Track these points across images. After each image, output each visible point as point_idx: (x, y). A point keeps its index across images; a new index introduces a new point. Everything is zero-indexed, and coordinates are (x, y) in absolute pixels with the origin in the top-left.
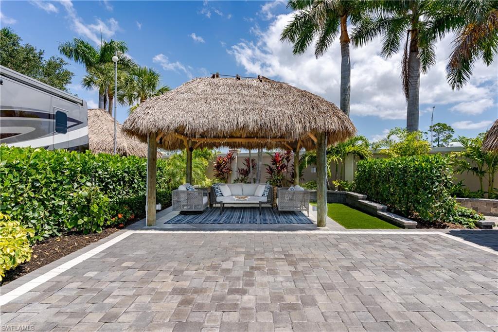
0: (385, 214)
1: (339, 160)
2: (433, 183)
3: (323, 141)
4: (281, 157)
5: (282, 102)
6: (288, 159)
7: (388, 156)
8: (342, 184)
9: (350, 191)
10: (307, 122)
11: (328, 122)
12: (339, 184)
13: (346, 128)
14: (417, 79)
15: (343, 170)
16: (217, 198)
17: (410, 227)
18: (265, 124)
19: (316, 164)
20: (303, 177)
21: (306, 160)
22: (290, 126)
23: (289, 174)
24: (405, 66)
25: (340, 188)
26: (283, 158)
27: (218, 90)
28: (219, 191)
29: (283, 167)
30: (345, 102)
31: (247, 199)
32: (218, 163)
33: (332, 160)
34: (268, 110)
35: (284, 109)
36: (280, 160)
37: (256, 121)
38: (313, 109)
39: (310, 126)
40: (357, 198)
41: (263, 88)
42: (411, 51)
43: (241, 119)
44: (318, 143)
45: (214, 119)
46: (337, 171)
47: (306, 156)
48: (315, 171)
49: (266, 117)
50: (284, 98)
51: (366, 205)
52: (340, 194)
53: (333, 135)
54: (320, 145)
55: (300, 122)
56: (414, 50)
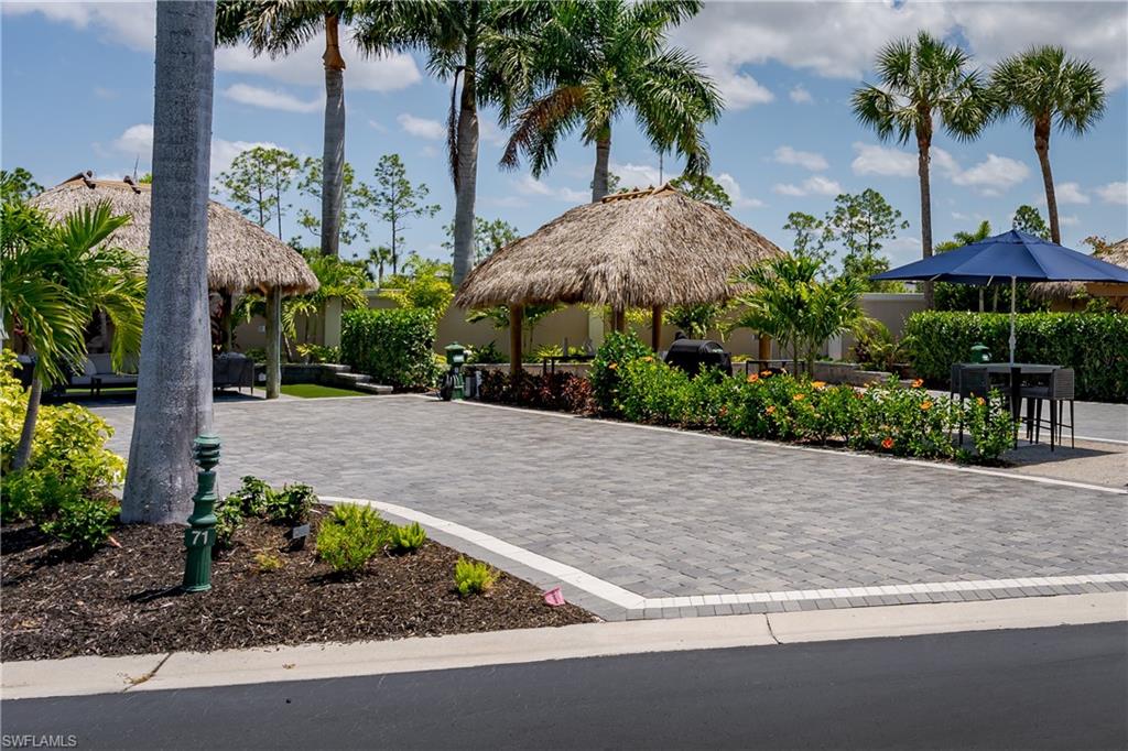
0: (365, 384)
1: (310, 310)
3: (275, 292)
7: (395, 303)
8: (314, 351)
9: (330, 362)
10: (255, 273)
11: (282, 274)
12: (308, 351)
15: (319, 327)
17: (384, 393)
21: (248, 308)
22: (233, 279)
24: (453, 131)
25: (313, 358)
30: (331, 190)
33: (298, 310)
39: (260, 279)
40: (335, 370)
42: (463, 107)
44: (268, 294)
46: (307, 328)
47: (246, 302)
48: (264, 330)
51: (346, 379)
52: (311, 368)
53: (288, 288)
54: (271, 297)
55: (246, 273)
56: (468, 108)
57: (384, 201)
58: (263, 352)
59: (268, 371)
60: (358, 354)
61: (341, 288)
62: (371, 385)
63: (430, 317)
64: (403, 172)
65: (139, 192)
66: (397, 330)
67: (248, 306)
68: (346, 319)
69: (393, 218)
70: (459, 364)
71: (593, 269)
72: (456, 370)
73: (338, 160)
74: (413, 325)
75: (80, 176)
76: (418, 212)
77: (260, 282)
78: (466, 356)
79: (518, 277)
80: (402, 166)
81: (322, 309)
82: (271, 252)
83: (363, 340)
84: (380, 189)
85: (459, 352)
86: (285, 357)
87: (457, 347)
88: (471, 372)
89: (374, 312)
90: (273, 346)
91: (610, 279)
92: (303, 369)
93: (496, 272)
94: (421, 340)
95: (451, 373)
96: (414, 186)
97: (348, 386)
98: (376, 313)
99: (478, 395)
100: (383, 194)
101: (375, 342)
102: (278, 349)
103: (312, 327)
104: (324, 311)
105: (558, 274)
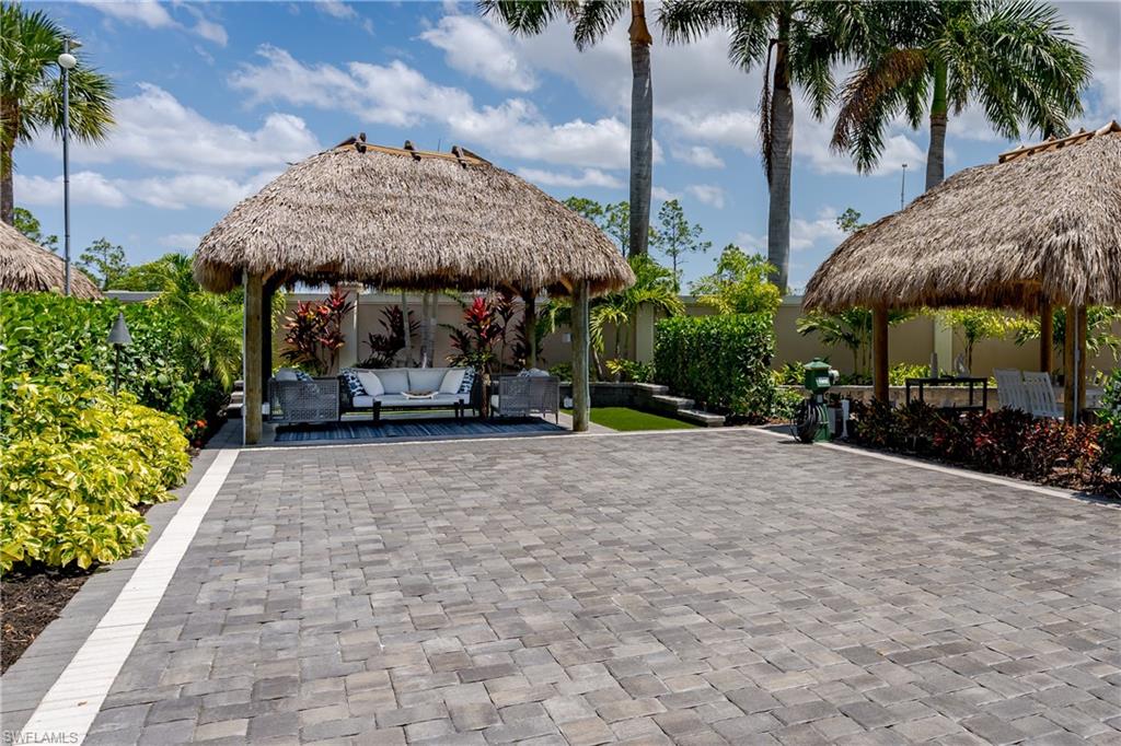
0: (689, 412)
1: (619, 317)
2: (747, 358)
3: (582, 290)
4: (488, 309)
5: (512, 221)
6: (507, 313)
7: (714, 310)
8: (625, 367)
9: (643, 381)
10: (556, 261)
11: (590, 264)
12: (620, 367)
13: (617, 272)
14: (787, 149)
15: (630, 340)
16: (354, 399)
17: (715, 425)
18: (487, 262)
19: (571, 324)
20: (542, 355)
21: (553, 317)
22: (528, 269)
23: (508, 348)
24: (766, 115)
25: (625, 376)
26: (494, 310)
27: (384, 185)
28: (357, 384)
29: (492, 333)
31: (432, 396)
32: (301, 320)
33: (606, 317)
34: (489, 238)
35: (516, 235)
36: (487, 316)
37: (470, 257)
38: (566, 239)
39: (562, 269)
40: (651, 391)
41: (472, 185)
42: (777, 86)
43: (445, 254)
44: (574, 292)
45: (396, 251)
46: (618, 341)
47: (550, 307)
48: (569, 340)
49: (488, 250)
50: (516, 213)
51: (664, 403)
52: (623, 388)
53: (597, 283)
54: (577, 296)
55: (545, 261)
56: (782, 85)
57: (666, 240)
58: (570, 368)
59: (575, 395)
60: (676, 373)
61: (654, 292)
62: (697, 413)
63: (768, 324)
64: (682, 215)
65: (418, 158)
66: (728, 341)
67: (553, 314)
68: (660, 329)
69: (674, 253)
70: (823, 390)
71: (1060, 239)
72: (819, 399)
73: (645, 149)
74: (747, 335)
75: (352, 141)
76: (693, 248)
77: (563, 274)
78: (831, 378)
79: (903, 264)
80: (681, 209)
81: (633, 317)
82: (576, 233)
83: (682, 354)
84: (664, 229)
85: (823, 373)
86: (594, 374)
87: (820, 365)
88: (835, 401)
89: (695, 319)
90: (580, 363)
91: (1089, 254)
92: (614, 388)
93: (862, 260)
94: (758, 356)
95: (813, 402)
96: (690, 227)
97: (668, 412)
98: (698, 321)
99: (845, 433)
100: (666, 233)
101: (697, 356)
102: (586, 364)
103: (623, 339)
104: (635, 319)
105: (982, 254)
